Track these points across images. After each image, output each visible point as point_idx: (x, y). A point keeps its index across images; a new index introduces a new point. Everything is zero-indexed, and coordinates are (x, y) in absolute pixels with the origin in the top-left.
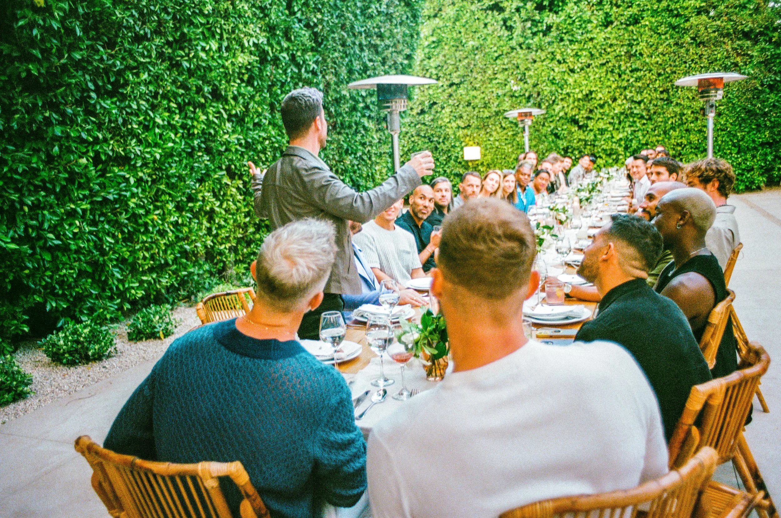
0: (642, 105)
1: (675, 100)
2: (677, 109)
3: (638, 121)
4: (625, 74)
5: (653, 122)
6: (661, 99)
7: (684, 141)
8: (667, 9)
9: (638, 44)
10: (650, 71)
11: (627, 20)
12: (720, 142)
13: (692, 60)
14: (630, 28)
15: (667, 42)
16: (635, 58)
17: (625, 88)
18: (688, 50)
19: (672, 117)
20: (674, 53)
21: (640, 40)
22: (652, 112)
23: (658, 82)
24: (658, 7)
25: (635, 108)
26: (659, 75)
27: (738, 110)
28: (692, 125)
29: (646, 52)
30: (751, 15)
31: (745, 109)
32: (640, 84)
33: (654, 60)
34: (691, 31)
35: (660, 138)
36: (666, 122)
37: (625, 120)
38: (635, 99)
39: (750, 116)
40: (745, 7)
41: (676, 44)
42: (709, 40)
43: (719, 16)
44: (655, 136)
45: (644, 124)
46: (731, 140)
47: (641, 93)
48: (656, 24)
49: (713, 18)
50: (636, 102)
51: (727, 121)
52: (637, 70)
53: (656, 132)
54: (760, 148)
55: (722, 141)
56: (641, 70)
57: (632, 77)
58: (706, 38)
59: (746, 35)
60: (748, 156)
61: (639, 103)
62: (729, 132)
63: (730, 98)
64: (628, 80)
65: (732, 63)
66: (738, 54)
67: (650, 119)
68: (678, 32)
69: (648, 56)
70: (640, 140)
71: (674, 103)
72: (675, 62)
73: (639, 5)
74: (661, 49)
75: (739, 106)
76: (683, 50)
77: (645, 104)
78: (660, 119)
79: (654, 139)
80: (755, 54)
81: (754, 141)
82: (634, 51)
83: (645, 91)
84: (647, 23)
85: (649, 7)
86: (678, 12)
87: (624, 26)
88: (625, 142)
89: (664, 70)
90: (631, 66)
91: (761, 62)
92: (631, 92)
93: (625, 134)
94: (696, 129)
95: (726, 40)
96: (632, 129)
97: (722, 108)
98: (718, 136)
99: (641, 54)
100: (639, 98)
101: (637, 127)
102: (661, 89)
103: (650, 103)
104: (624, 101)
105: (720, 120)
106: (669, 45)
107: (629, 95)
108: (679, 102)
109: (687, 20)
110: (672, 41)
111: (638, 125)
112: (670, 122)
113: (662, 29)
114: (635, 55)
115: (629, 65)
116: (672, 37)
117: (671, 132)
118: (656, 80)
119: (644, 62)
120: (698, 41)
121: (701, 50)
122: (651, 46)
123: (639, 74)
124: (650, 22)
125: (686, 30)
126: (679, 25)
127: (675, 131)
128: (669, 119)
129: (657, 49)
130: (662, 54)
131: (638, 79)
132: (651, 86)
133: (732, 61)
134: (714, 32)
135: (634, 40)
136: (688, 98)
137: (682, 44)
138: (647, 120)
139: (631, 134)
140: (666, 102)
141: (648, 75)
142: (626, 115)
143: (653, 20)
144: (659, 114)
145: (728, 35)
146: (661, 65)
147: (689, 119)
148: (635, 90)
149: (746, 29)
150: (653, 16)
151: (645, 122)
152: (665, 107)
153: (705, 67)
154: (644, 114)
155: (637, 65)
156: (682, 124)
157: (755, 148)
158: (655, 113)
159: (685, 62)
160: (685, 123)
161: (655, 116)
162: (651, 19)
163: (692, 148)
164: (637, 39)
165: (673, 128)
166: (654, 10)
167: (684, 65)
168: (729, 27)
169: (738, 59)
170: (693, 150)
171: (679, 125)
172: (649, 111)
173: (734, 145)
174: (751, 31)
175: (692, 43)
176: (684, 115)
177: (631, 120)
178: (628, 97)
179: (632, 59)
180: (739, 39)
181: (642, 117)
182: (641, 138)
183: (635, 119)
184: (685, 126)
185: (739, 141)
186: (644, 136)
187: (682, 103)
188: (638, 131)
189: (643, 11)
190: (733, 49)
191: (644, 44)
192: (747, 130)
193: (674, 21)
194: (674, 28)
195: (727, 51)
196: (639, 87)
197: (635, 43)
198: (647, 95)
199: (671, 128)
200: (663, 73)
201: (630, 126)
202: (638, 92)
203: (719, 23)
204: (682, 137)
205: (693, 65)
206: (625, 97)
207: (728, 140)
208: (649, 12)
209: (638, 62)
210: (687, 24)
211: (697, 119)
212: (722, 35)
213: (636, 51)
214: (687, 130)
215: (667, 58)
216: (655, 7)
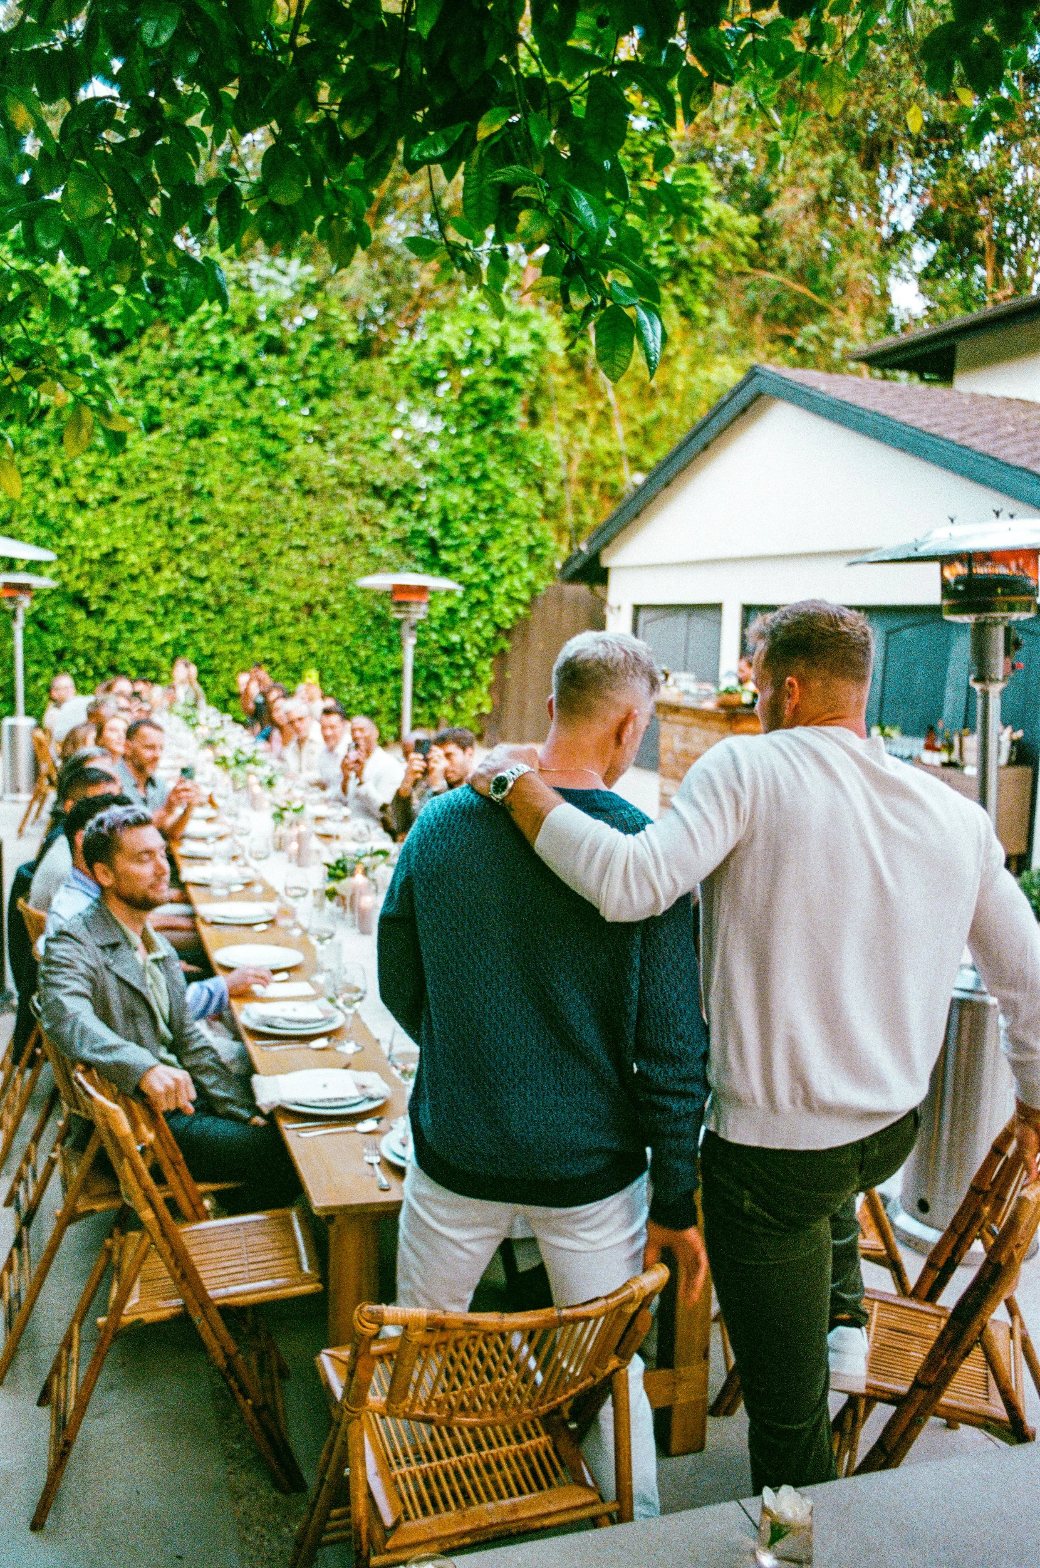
0: (208, 585)
1: (264, 584)
2: (267, 601)
3: (199, 612)
4: (180, 526)
5: (226, 618)
6: (242, 579)
7: (277, 657)
8: (258, 423)
9: (206, 474)
10: (225, 526)
11: (189, 428)
14: (194, 443)
15: (256, 481)
16: (199, 498)
17: (178, 551)
18: (288, 501)
19: (259, 613)
22: (225, 599)
23: (237, 547)
24: (245, 416)
25: (195, 588)
26: (240, 535)
27: (364, 612)
29: (220, 490)
30: (385, 460)
33: (233, 509)
34: (296, 469)
36: (248, 621)
37: (176, 609)
38: (196, 573)
39: (379, 626)
41: (271, 486)
42: (323, 489)
43: (339, 452)
45: (209, 621)
47: (208, 563)
48: (239, 445)
50: (197, 579)
51: (344, 629)
52: (202, 521)
53: (230, 637)
54: (392, 679)
55: (338, 663)
56: (209, 522)
57: (193, 532)
58: (319, 486)
59: (377, 491)
60: (374, 690)
61: (202, 581)
64: (185, 539)
66: (365, 521)
67: (220, 611)
68: (274, 466)
69: (223, 499)
70: (200, 649)
71: (263, 589)
72: (267, 516)
74: (245, 491)
76: (280, 499)
77: (212, 583)
78: (239, 615)
79: (226, 648)
80: (390, 524)
81: (383, 667)
82: (198, 485)
83: (215, 562)
84: (224, 440)
87: (183, 437)
90: (192, 513)
91: (397, 541)
92: (189, 559)
93: (175, 635)
94: (298, 638)
95: (348, 493)
96: (188, 626)
99: (210, 494)
100: (202, 572)
101: (196, 623)
102: (243, 562)
103: (222, 583)
104: (177, 575)
106: (259, 486)
107: (186, 564)
109: (289, 449)
110: (264, 480)
111: (199, 620)
112: (254, 622)
113: (249, 456)
114: (198, 493)
115: (188, 509)
117: (256, 639)
118: (234, 545)
119: (216, 508)
120: (307, 487)
121: (309, 503)
122: (230, 482)
123: (207, 529)
124: (229, 439)
125: (287, 466)
126: (276, 455)
127: (262, 637)
128: (253, 616)
129: (238, 489)
130: (247, 500)
131: (203, 538)
132: (225, 554)
134: (331, 477)
135: (200, 466)
137: (281, 487)
138: (214, 612)
140: (249, 586)
141: (221, 533)
143: (235, 436)
144: (237, 605)
145: (351, 486)
146: (244, 519)
147: (286, 619)
148: (198, 557)
149: (379, 483)
150: (234, 430)
151: (212, 616)
152: (248, 594)
154: (211, 601)
155: (203, 511)
156: (274, 626)
157: (384, 679)
158: (230, 602)
159: (284, 521)
160: (280, 626)
161: (229, 609)
162: (231, 434)
164: (205, 465)
165: (259, 632)
166: (236, 420)
168: (354, 473)
169: (366, 530)
171: (269, 628)
172: (219, 596)
173: (354, 670)
174: (384, 487)
175: (296, 490)
176: (278, 611)
177: (187, 609)
178: (183, 568)
179: (195, 500)
180: (367, 496)
181: (206, 607)
183: (194, 609)
184: (280, 631)
185: (362, 665)
187: (276, 590)
188: (199, 630)
189: (219, 417)
190: (360, 512)
191: (218, 476)
192: (373, 647)
193: (270, 446)
194: (268, 457)
195: (350, 513)
196: (205, 553)
197: (201, 471)
198: (218, 569)
199: (256, 632)
200: (246, 533)
201: (184, 621)
202: (201, 562)
203: (338, 463)
204: (273, 650)
206: (179, 566)
207: (345, 661)
208: (229, 422)
209: (205, 507)
210: (290, 456)
211: (297, 620)
212: (342, 484)
213: (203, 486)
214: (282, 638)
215: (254, 506)
216: (239, 414)
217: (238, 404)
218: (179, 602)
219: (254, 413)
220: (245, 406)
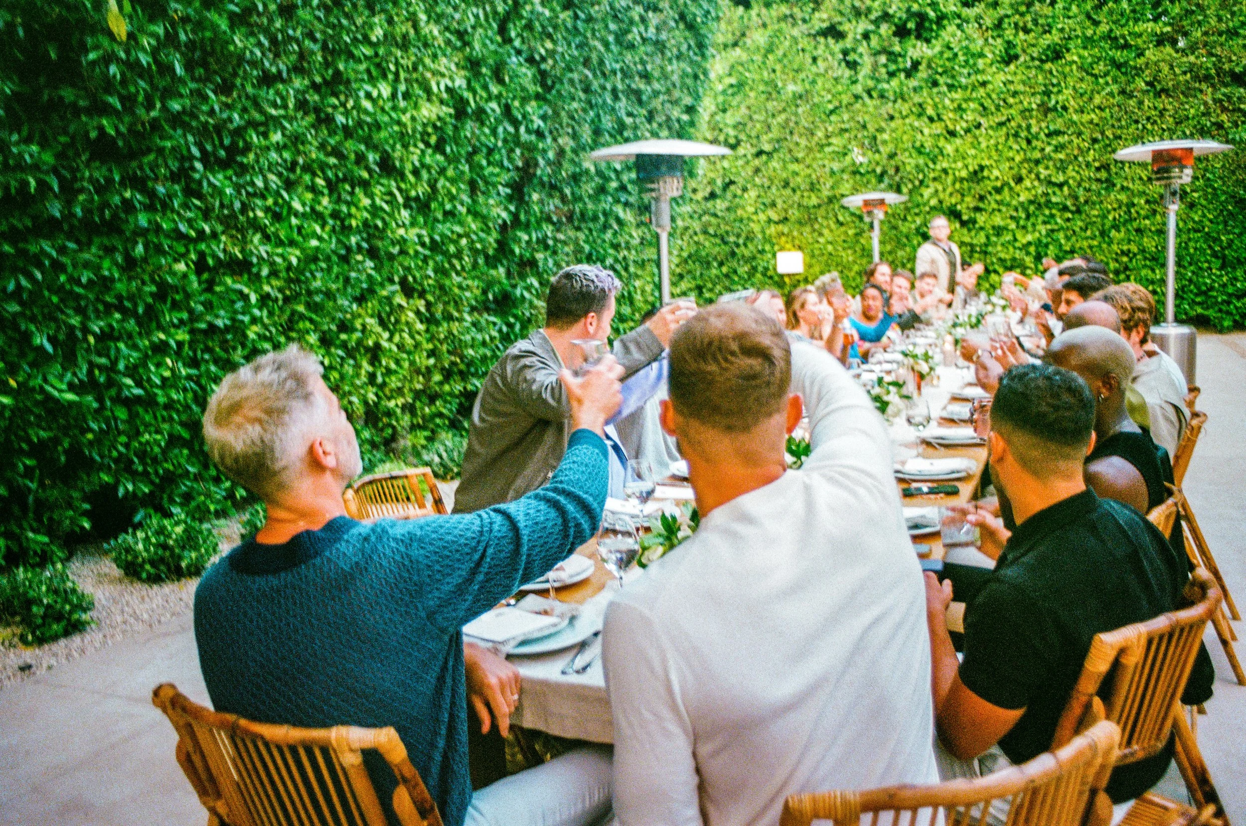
0: (1065, 189)
1: (1119, 182)
2: (1123, 197)
3: (1058, 214)
4: (1037, 139)
5: (1084, 216)
6: (1098, 180)
7: (1134, 248)
8: (1109, 37)
9: (1059, 92)
10: (1079, 134)
11: (1043, 53)
12: (1192, 251)
13: (1148, 119)
14: (1048, 66)
15: (1108, 89)
16: (1054, 114)
17: (1037, 162)
18: (1141, 103)
19: (1115, 209)
20: (1119, 106)
21: (1063, 84)
22: (1082, 200)
23: (1092, 152)
24: (1095, 33)
25: (1054, 193)
26: (1095, 141)
27: (1223, 198)
28: (1147, 222)
29: (1073, 104)
31: (1233, 197)
32: (1061, 156)
33: (1086, 118)
34: (1147, 72)
35: (1095, 243)
36: (1104, 217)
37: (1037, 213)
38: (1054, 179)
40: (1237, 34)
41: (1123, 92)
42: (1176, 87)
43: (1193, 48)
44: (1087, 238)
45: (1068, 220)
46: (1210, 247)
47: (1064, 170)
48: (1090, 60)
49: (1183, 51)
50: (1055, 184)
51: (1204, 216)
52: (1058, 133)
53: (1089, 233)
55: (1196, 249)
56: (1064, 133)
57: (1049, 144)
58: (1171, 83)
59: (1238, 79)
60: (1239, 273)
61: (1060, 186)
62: (1207, 234)
63: (1209, 179)
64: (1043, 150)
65: (1213, 124)
66: (1224, 110)
67: (1078, 211)
68: (1125, 74)
69: (1076, 111)
70: (1061, 245)
71: (1119, 186)
72: (1119, 120)
73: (1062, 30)
74: (1097, 100)
75: (1224, 193)
76: (1132, 102)
77: (1069, 187)
78: (1095, 213)
79: (1085, 244)
82: (1053, 102)
83: (1071, 167)
84: (1075, 58)
85: (1079, 33)
86: (1126, 41)
87: (1037, 63)
88: (1037, 247)
89: (1103, 133)
90: (1048, 127)
92: (1047, 168)
93: (1037, 235)
94: (1153, 229)
95: (1204, 86)
96: (1049, 227)
97: (1196, 195)
98: (1190, 239)
99: (1065, 108)
100: (1061, 178)
101: (1056, 223)
102: (1097, 164)
103: (1079, 185)
104: (1036, 183)
105: (1193, 215)
106: (1111, 94)
107: (1044, 173)
108: (1125, 184)
109: (1141, 54)
110: (1115, 88)
111: (1059, 220)
112: (1111, 217)
113: (1101, 68)
114: (1055, 109)
115: (1043, 125)
116: (1115, 81)
117: (1113, 233)
118: (1089, 149)
119: (1070, 120)
120: (1159, 87)
121: (1165, 102)
122: (1082, 95)
123: (1061, 139)
124: (1080, 57)
125: (1139, 71)
126: (1126, 63)
127: (1119, 231)
128: (1109, 212)
129: (1091, 99)
130: (1100, 108)
131: (1059, 148)
132: (1080, 159)
133: (1213, 120)
134: (1185, 73)
135: (1053, 85)
136: (1141, 179)
137: (1132, 92)
138: (1072, 212)
139: (1048, 235)
140: (1104, 185)
141: (1076, 141)
142: (1039, 204)
143: (1086, 53)
144: (1094, 203)
145: (1207, 78)
146: (1097, 125)
147: (1142, 212)
148: (1055, 165)
149: (1238, 69)
150: (1085, 48)
151: (1070, 215)
152: (1103, 192)
153: (1169, 129)
154: (1069, 203)
155: (1059, 124)
156: (1131, 220)
158: (1086, 202)
159: (1137, 122)
160: (1135, 219)
161: (1086, 208)
162: (1081, 51)
163: (1145, 259)
164: (1059, 84)
165: (1116, 227)
166: (1087, 38)
167: (1134, 126)
168: (1209, 65)
169: (1224, 117)
170: (1148, 263)
171: (1126, 221)
172: (1076, 198)
173: (1215, 255)
175: (1148, 91)
176: (1134, 205)
177: (1047, 212)
178: (1042, 177)
179: (1050, 116)
180: (1226, 85)
181: (1065, 208)
182: (1063, 241)
183: (1054, 211)
184: (1135, 224)
185: (1223, 249)
186: (1068, 238)
187: (1131, 186)
188: (1058, 230)
189: (1070, 38)
190: (1216, 101)
191: (1070, 91)
192: (1237, 231)
193: (1119, 56)
194: (1118, 66)
195: (1205, 104)
196: (1061, 160)
197: (1055, 90)
198: (1074, 174)
199: (1113, 227)
200: (1100, 137)
201: (1045, 223)
202: (1058, 169)
203: (1192, 58)
204: (1129, 241)
205: (1149, 126)
206: (1038, 177)
207: (1204, 246)
208: (1079, 41)
209: (1060, 120)
210: (1141, 61)
211: (1154, 212)
212: (1197, 78)
213: (1057, 102)
214: (1138, 231)
215: (1107, 114)
216: (1089, 33)
217: (1088, 23)
218: (1039, 206)
219: (1104, 28)
220: (1096, 23)
